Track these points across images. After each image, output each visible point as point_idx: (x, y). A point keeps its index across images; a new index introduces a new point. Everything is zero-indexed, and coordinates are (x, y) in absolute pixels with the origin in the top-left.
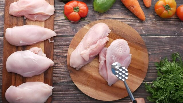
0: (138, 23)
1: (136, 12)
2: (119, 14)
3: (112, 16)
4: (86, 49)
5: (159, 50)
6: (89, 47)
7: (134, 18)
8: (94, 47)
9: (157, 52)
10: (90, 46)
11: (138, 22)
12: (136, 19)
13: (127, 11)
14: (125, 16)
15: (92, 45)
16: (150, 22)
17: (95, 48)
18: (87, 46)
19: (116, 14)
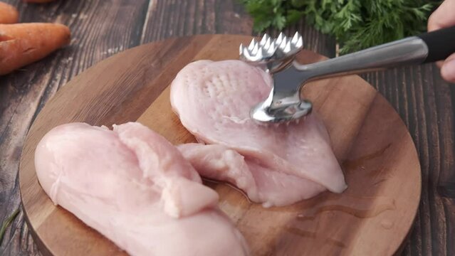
0: (74, 61)
1: (26, 42)
2: (15, 111)
3: (15, 134)
4: (154, 196)
5: (204, 14)
6: (150, 182)
7: (51, 69)
8: (155, 157)
9: (213, 23)
10: (145, 175)
11: (70, 59)
12: (59, 63)
13: (11, 88)
14: (31, 94)
15: (141, 172)
16: (82, 28)
17: (161, 155)
18: (144, 187)
19: (9, 123)
